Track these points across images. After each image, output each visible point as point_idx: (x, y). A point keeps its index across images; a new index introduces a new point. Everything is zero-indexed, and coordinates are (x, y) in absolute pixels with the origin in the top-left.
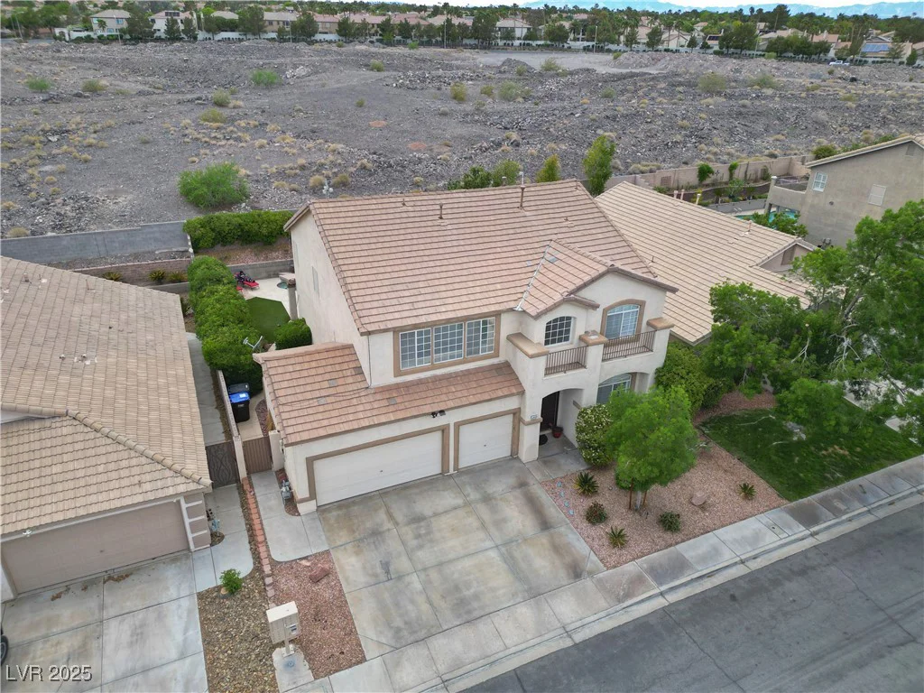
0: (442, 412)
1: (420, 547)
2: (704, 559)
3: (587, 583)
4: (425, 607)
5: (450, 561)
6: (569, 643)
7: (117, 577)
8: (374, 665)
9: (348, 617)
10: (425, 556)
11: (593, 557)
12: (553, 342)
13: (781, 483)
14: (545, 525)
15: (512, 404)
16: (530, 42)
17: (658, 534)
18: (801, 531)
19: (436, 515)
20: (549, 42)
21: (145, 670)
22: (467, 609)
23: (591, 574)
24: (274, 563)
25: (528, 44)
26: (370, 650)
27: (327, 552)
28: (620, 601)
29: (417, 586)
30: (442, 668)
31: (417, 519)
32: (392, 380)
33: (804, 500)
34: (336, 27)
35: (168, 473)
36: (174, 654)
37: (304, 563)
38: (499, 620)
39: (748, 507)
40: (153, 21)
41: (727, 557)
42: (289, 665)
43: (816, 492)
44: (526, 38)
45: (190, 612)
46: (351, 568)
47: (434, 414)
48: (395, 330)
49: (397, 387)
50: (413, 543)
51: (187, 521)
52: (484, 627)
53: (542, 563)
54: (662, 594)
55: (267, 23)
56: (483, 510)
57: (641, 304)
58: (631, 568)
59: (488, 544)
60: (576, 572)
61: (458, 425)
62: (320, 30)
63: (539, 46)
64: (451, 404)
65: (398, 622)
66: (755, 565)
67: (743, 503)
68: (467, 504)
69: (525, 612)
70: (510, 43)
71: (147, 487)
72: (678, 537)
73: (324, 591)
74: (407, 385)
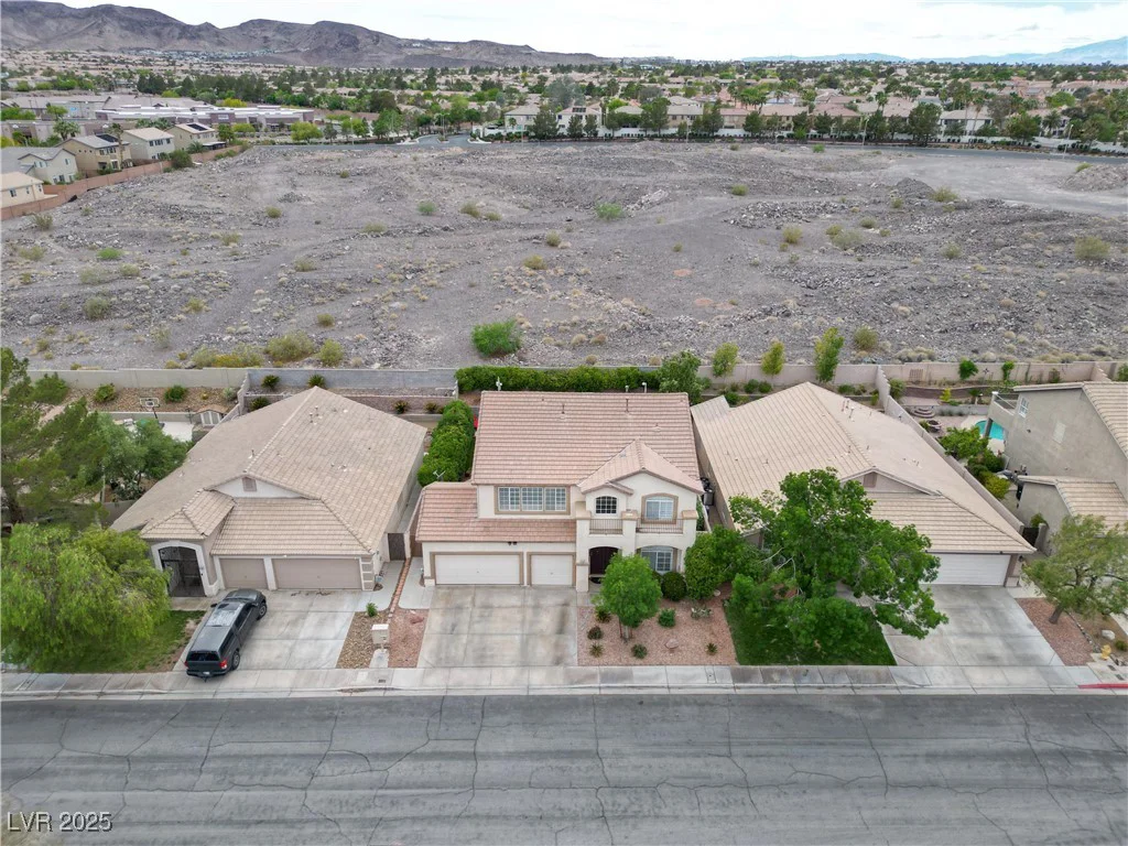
0: (515, 543)
1: (478, 622)
2: (642, 678)
3: (560, 669)
4: (461, 653)
5: (491, 635)
6: (525, 694)
7: (323, 593)
8: (418, 671)
9: (419, 644)
10: (478, 628)
11: (576, 657)
12: (603, 512)
13: (746, 652)
14: (561, 630)
15: (568, 548)
16: (984, 138)
17: (627, 655)
18: (730, 682)
19: (499, 607)
20: (1008, 139)
21: (317, 639)
22: (482, 660)
23: (567, 665)
24: (398, 608)
25: (981, 141)
26: (421, 663)
27: (428, 610)
28: (572, 683)
29: (464, 641)
30: (451, 683)
31: (487, 607)
32: (493, 516)
33: (753, 667)
34: (743, 121)
35: (357, 543)
36: (332, 636)
37: (413, 612)
38: (495, 670)
39: (706, 657)
40: (560, 117)
41: (662, 681)
42: (380, 658)
43: (767, 664)
44: (980, 133)
45: (348, 620)
46: (435, 622)
47: (510, 543)
48: (496, 486)
49: (495, 521)
50: (476, 619)
51: (362, 572)
52: (486, 672)
53: (542, 651)
54: (600, 688)
55: (670, 118)
56: (529, 613)
57: (676, 499)
58: (593, 669)
59: (518, 632)
60: (558, 661)
61: (530, 555)
62: (726, 124)
63: (994, 143)
64: (523, 539)
65: (443, 655)
66: (673, 692)
67: (704, 655)
68: (523, 606)
69: (512, 673)
70: (956, 138)
71: (344, 547)
72: (639, 661)
73: (415, 629)
74: (501, 521)
